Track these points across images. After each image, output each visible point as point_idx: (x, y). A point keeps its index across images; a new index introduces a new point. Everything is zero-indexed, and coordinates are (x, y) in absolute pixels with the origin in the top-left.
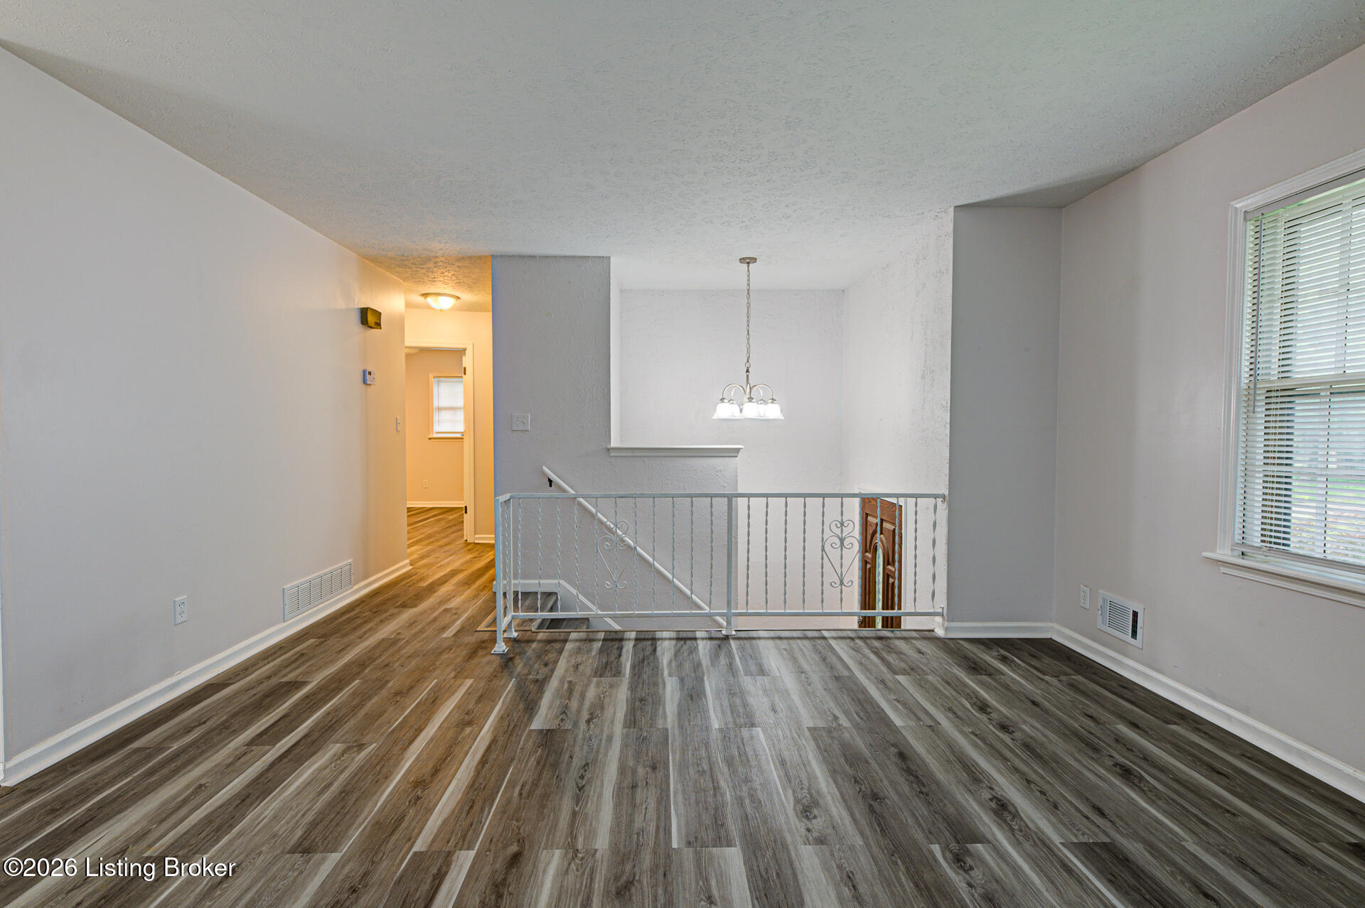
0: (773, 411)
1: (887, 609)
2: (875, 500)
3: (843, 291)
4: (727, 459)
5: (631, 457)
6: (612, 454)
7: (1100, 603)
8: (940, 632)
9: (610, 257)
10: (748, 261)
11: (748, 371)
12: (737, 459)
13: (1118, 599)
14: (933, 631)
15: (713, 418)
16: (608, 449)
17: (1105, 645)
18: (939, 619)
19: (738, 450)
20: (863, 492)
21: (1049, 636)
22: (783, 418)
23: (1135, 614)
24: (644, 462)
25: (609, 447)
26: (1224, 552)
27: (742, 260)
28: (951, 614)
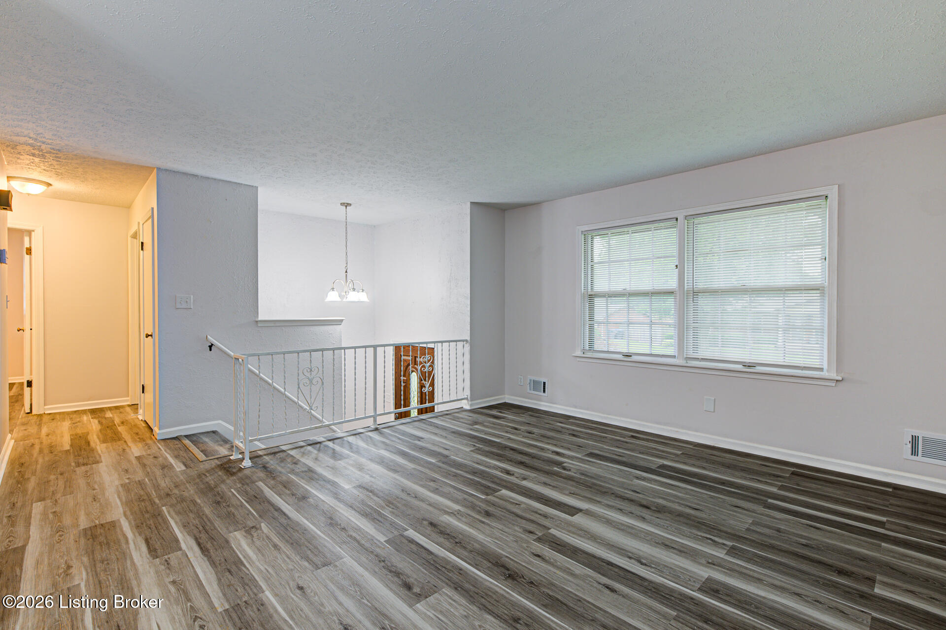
0: (362, 297)
1: (422, 404)
2: (409, 346)
3: (374, 226)
4: (335, 326)
5: (273, 326)
6: (259, 325)
7: (529, 382)
8: (467, 407)
9: (257, 187)
10: (347, 205)
11: (346, 272)
12: (341, 326)
13: (537, 379)
14: (462, 408)
15: (326, 300)
16: (257, 322)
17: (532, 399)
18: (465, 401)
19: (342, 321)
20: (395, 343)
21: (504, 401)
22: (368, 301)
23: (544, 383)
24: (283, 330)
25: (257, 320)
26: (579, 353)
27: (342, 204)
28: (473, 397)
